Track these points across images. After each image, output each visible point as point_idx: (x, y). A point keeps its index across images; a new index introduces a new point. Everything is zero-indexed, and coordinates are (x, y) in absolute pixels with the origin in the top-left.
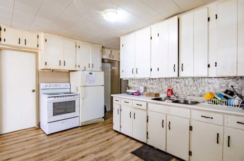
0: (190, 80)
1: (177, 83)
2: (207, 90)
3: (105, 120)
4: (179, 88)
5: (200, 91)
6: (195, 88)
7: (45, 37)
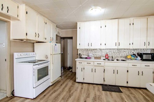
0: (116, 50)
1: (110, 51)
2: (123, 55)
3: (61, 78)
4: (111, 54)
5: (121, 55)
6: (118, 54)
7: (26, 10)
